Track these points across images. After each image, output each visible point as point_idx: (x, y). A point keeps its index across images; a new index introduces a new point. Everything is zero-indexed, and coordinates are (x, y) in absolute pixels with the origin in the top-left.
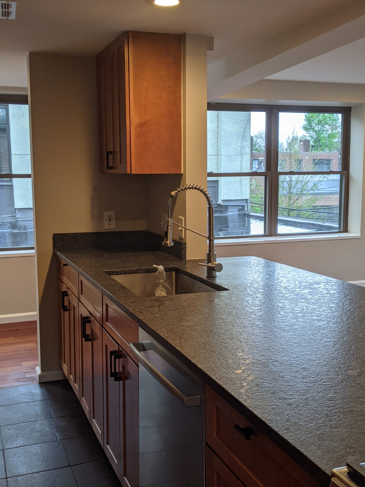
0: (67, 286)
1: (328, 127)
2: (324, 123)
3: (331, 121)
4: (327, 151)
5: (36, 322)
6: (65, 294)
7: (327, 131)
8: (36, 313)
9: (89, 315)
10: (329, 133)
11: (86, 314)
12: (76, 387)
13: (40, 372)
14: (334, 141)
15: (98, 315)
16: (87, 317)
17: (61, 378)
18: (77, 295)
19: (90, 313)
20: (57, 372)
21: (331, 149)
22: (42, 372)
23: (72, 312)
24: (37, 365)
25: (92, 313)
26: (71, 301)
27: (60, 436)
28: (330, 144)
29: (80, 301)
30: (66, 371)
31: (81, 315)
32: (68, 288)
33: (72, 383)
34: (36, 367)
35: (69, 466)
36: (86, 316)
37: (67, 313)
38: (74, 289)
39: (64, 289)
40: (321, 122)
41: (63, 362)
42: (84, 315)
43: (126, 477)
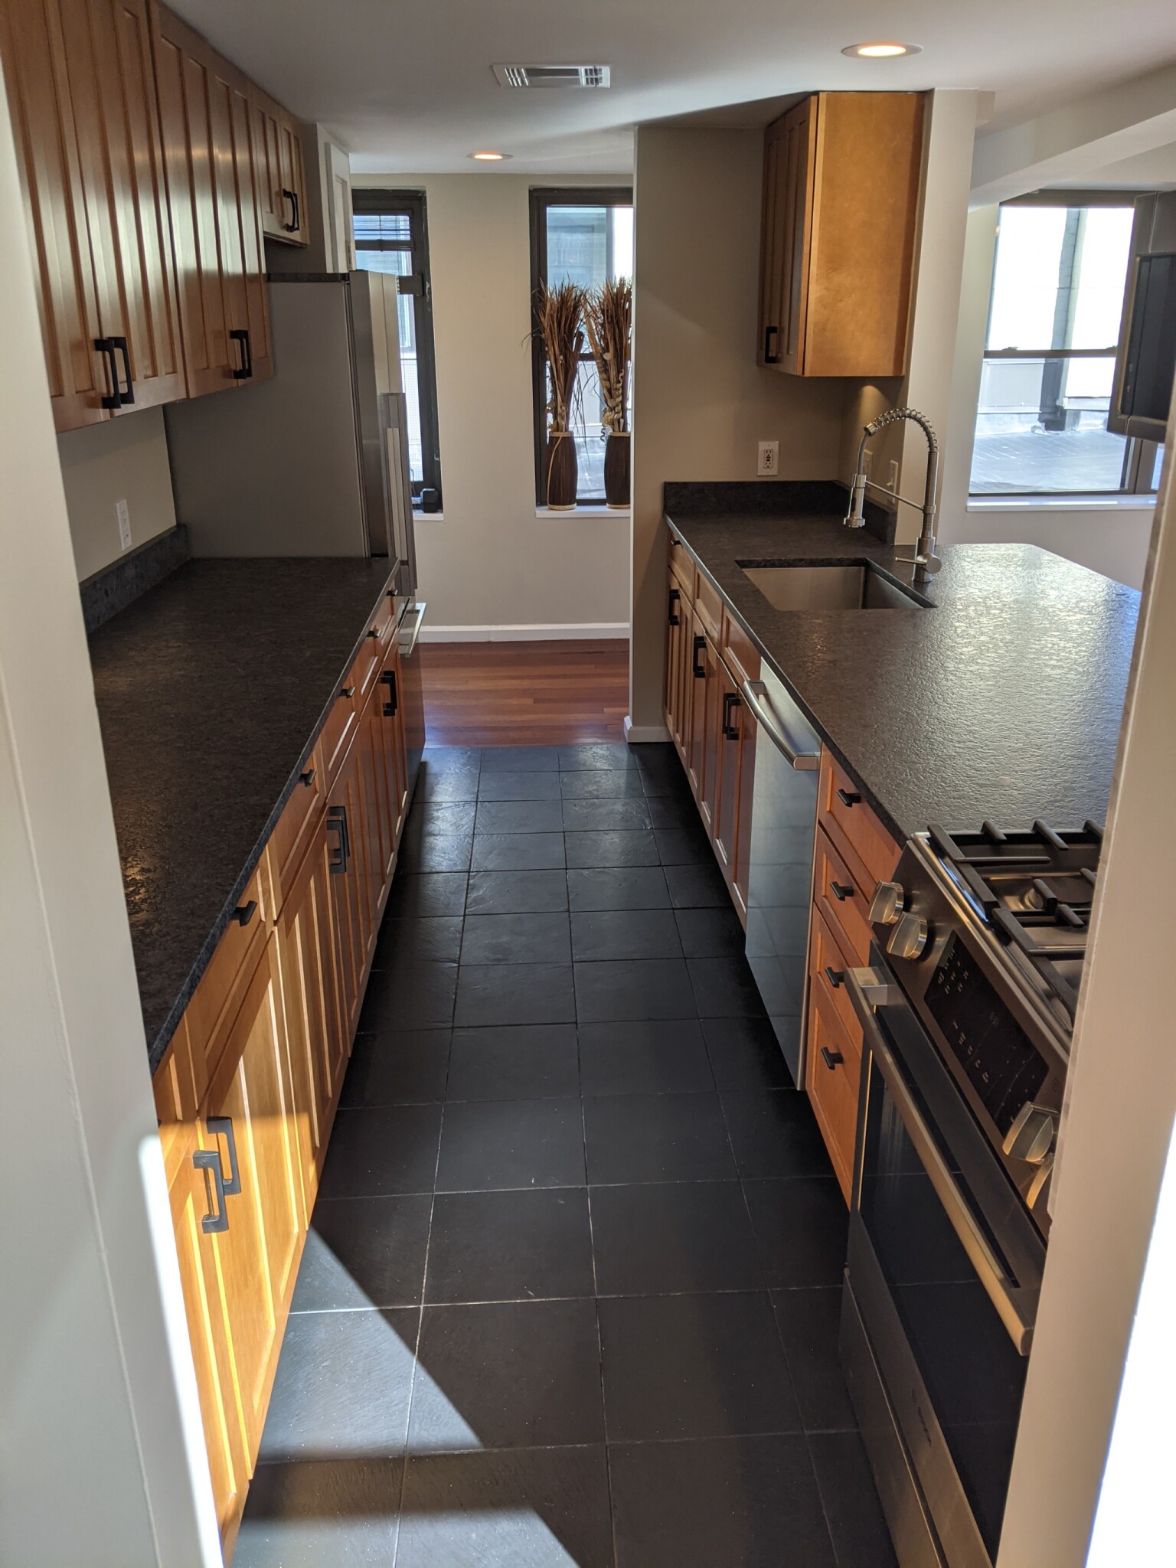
0: (679, 582)
5: (627, 641)
6: (674, 595)
8: (628, 625)
9: (705, 635)
11: (701, 633)
12: (683, 751)
13: (631, 725)
15: (716, 635)
16: (702, 638)
17: (665, 740)
18: (691, 599)
19: (707, 632)
20: (658, 728)
22: (633, 724)
23: (684, 627)
24: (628, 714)
25: (709, 631)
26: (684, 609)
27: (651, 823)
29: (695, 609)
30: (671, 728)
31: (695, 634)
32: (680, 585)
33: (678, 746)
34: (625, 716)
35: (660, 866)
36: (701, 635)
37: (676, 628)
38: (688, 586)
39: (675, 586)
41: (668, 712)
42: (699, 634)
43: (736, 883)
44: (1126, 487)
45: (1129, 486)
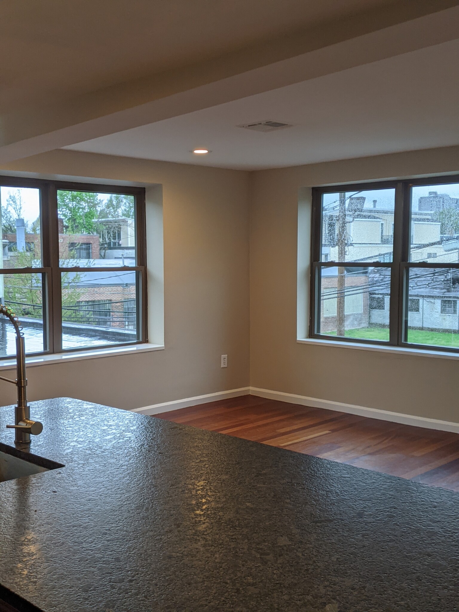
1: (84, 205)
2: (79, 199)
3: (88, 197)
4: (85, 233)
7: (83, 208)
10: (86, 211)
14: (93, 221)
21: (90, 231)
28: (88, 225)
40: (76, 198)
44: (48, 350)
45: (49, 349)
